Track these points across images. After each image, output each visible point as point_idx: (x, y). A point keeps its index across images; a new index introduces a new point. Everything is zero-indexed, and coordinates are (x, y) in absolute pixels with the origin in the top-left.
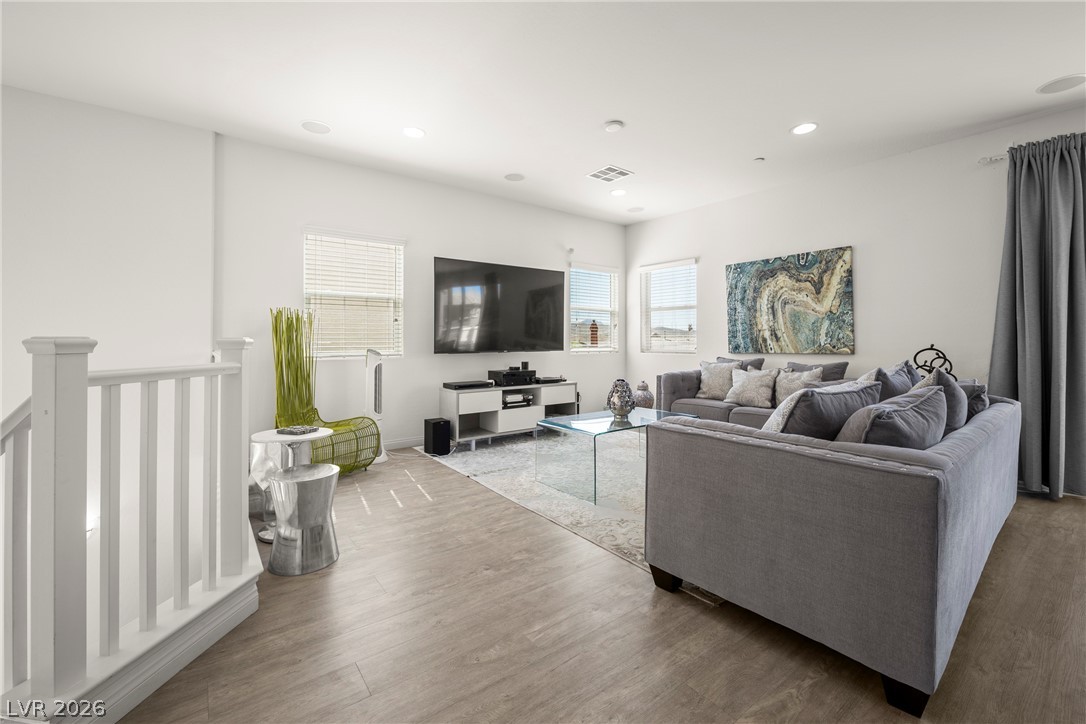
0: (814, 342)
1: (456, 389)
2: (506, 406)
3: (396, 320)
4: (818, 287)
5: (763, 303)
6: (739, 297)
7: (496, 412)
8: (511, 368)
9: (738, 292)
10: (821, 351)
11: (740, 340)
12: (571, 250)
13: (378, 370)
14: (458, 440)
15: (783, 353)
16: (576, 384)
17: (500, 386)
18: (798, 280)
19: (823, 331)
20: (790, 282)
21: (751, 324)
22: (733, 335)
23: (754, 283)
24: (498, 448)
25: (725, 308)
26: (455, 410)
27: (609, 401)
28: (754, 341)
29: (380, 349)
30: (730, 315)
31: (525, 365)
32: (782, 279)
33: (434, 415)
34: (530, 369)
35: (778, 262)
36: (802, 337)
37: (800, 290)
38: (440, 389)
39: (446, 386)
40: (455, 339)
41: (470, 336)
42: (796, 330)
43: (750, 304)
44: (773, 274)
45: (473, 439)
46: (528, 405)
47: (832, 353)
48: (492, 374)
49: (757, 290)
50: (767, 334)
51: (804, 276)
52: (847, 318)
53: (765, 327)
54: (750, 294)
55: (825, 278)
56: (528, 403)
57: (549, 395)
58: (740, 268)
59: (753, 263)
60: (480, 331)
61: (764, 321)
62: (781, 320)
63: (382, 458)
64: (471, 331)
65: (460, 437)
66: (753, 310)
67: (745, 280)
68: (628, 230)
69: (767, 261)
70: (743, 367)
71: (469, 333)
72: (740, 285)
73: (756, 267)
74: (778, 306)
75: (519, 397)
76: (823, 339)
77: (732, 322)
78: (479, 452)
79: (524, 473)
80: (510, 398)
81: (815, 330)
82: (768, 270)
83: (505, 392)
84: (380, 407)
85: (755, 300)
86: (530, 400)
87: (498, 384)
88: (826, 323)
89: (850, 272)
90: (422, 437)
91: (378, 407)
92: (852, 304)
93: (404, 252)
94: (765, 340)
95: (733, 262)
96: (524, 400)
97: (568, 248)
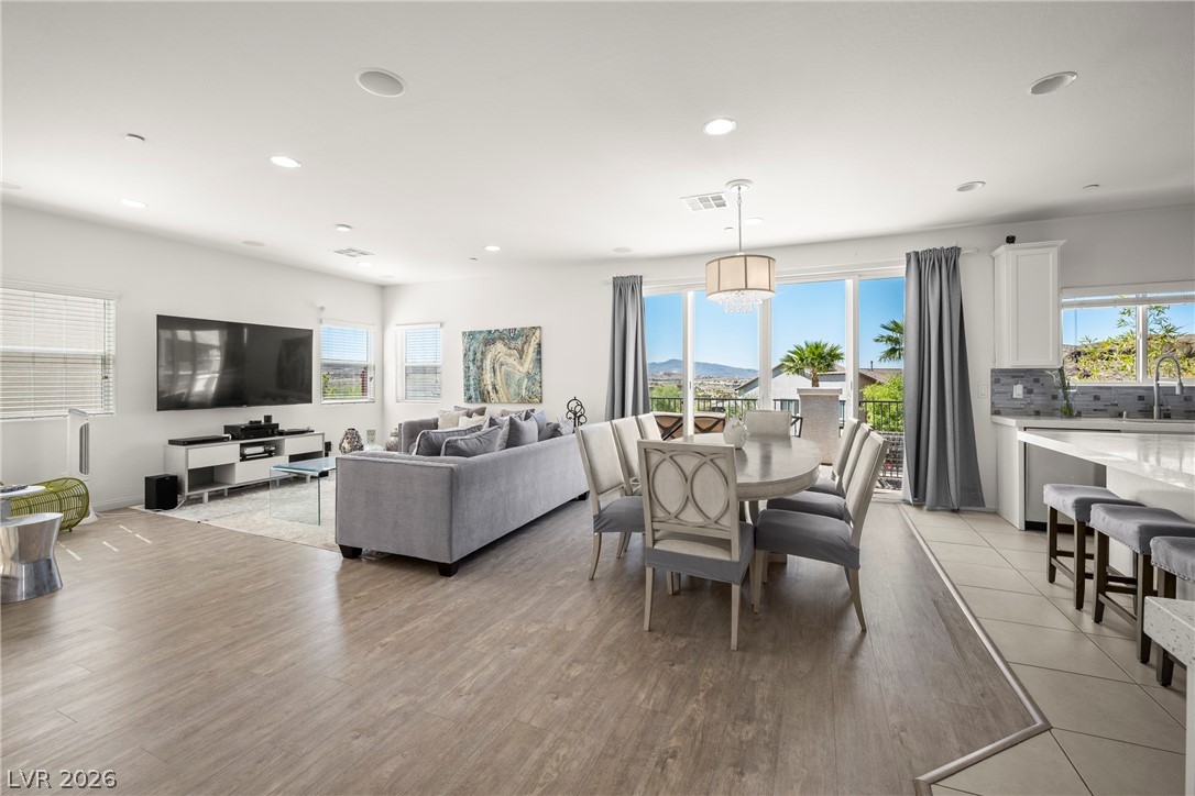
0: (519, 395)
1: (184, 445)
2: (244, 458)
3: (106, 378)
4: (521, 353)
5: (488, 364)
6: (471, 358)
7: (233, 464)
8: (251, 422)
9: (471, 353)
10: (523, 401)
11: (472, 392)
12: (322, 308)
13: (84, 432)
14: (187, 493)
15: (500, 402)
16: (323, 434)
17: (238, 439)
18: (510, 348)
19: (524, 387)
20: (504, 349)
21: (479, 380)
22: (467, 388)
23: (481, 348)
24: (236, 498)
25: (462, 367)
26: (183, 465)
27: (341, 445)
28: (482, 393)
29: (83, 407)
30: (465, 372)
31: (268, 418)
32: (499, 346)
33: (157, 471)
34: (274, 422)
35: (497, 333)
36: (512, 390)
37: (510, 355)
38: (165, 446)
39: (172, 442)
40: (185, 391)
41: (208, 385)
42: (508, 385)
43: (479, 364)
44: (493, 342)
45: (205, 493)
46: (270, 456)
47: (529, 402)
48: (228, 429)
49: (483, 353)
50: (490, 388)
51: (512, 346)
52: (538, 377)
53: (489, 382)
54: (479, 356)
55: (525, 347)
56: (270, 454)
57: (292, 446)
58: (471, 335)
59: (480, 332)
60: (221, 379)
61: (488, 377)
62: (499, 378)
63: (91, 518)
64: (210, 380)
65: (189, 491)
66: (480, 368)
67: (475, 345)
68: (384, 290)
69: (490, 332)
70: (469, 415)
71: (205, 382)
72: (472, 348)
73: (483, 335)
74: (497, 366)
75: (260, 449)
76: (524, 392)
77: (467, 378)
78: (212, 503)
79: (260, 514)
80: (248, 451)
81: (519, 386)
82: (490, 338)
83: (242, 445)
84: (87, 467)
85: (482, 361)
86: (272, 451)
87: (234, 438)
88: (526, 380)
89: (539, 345)
90: (142, 496)
91: (84, 467)
92: (540, 368)
93: (117, 308)
94: (488, 393)
95: (467, 330)
96: (265, 452)
97: (320, 305)
